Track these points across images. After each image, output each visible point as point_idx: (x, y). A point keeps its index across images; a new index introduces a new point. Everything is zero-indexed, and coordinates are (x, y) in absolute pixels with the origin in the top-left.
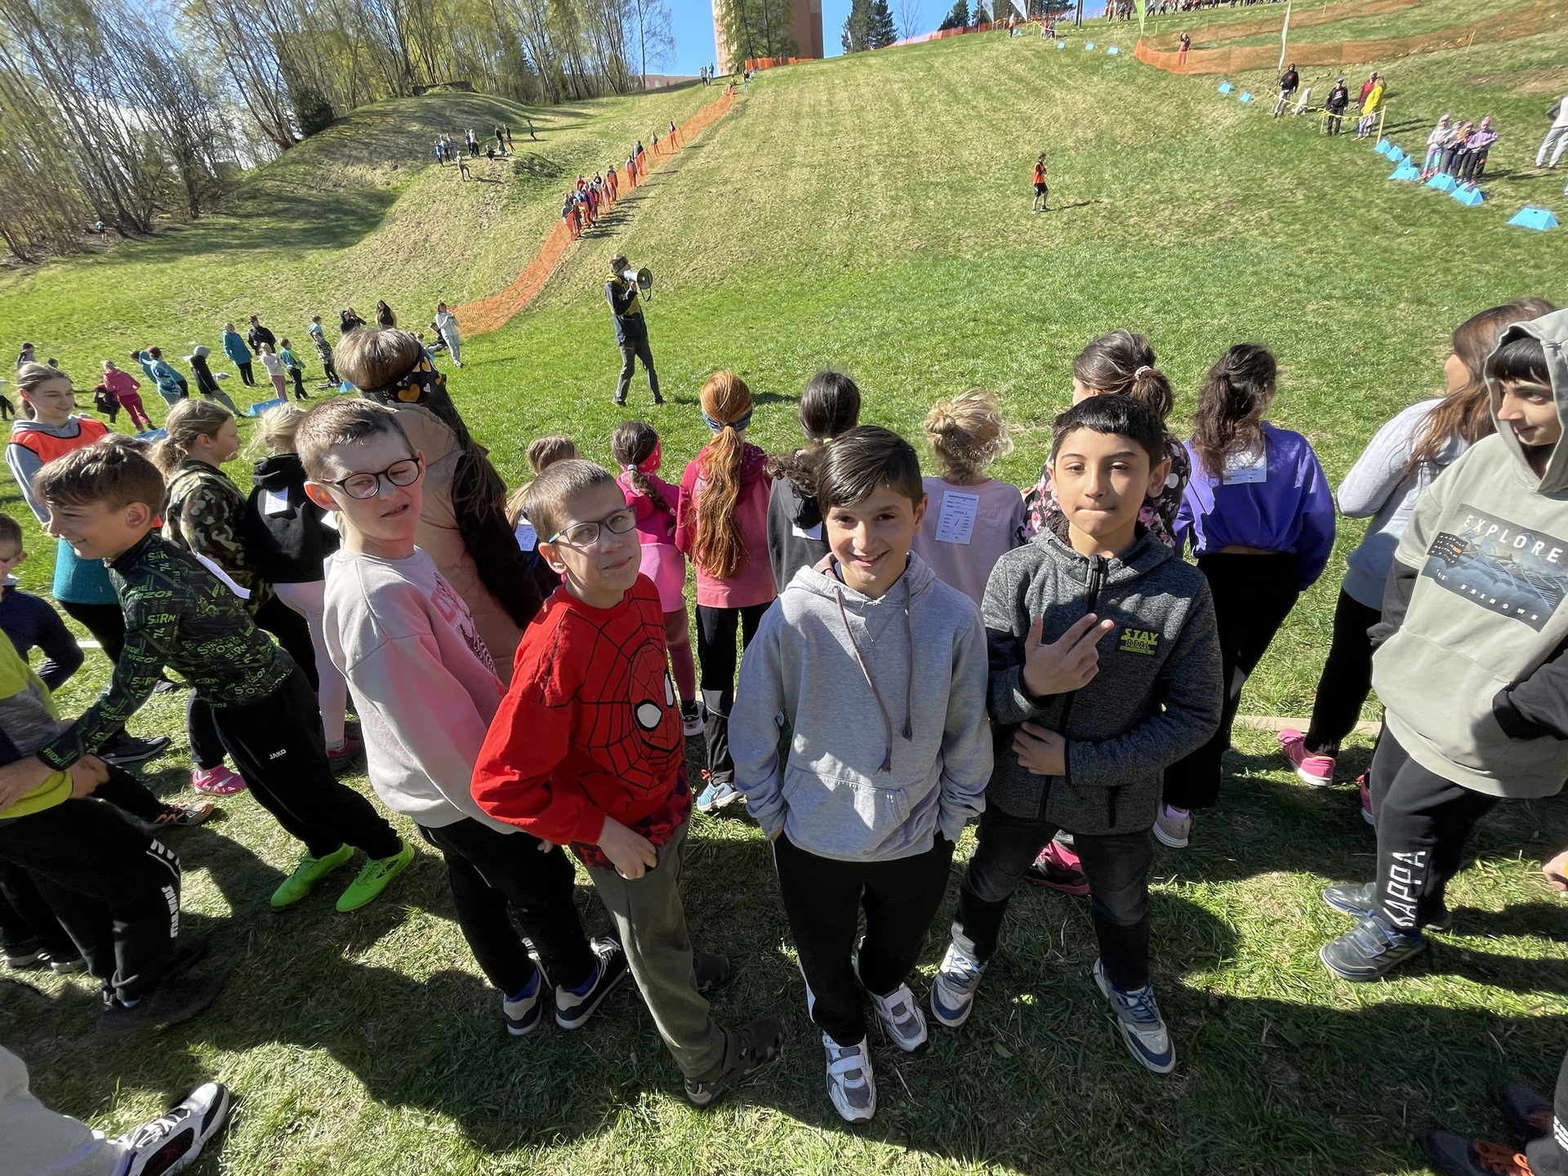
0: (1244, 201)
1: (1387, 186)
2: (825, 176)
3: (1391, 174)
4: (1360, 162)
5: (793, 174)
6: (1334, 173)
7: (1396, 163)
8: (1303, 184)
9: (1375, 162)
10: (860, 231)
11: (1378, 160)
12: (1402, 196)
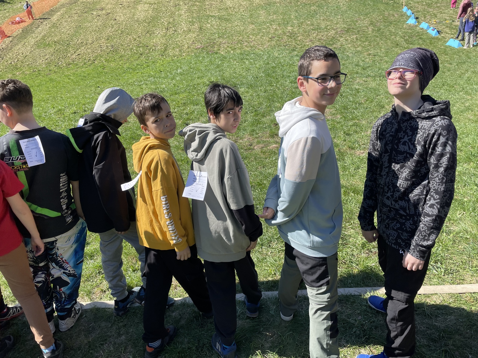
0: (348, 31)
1: (404, 27)
2: (157, 9)
3: (407, 21)
4: (396, 15)
5: (140, 7)
6: (385, 20)
7: (410, 17)
8: (372, 24)
9: (402, 15)
10: (172, 37)
11: (403, 15)
12: (410, 31)
